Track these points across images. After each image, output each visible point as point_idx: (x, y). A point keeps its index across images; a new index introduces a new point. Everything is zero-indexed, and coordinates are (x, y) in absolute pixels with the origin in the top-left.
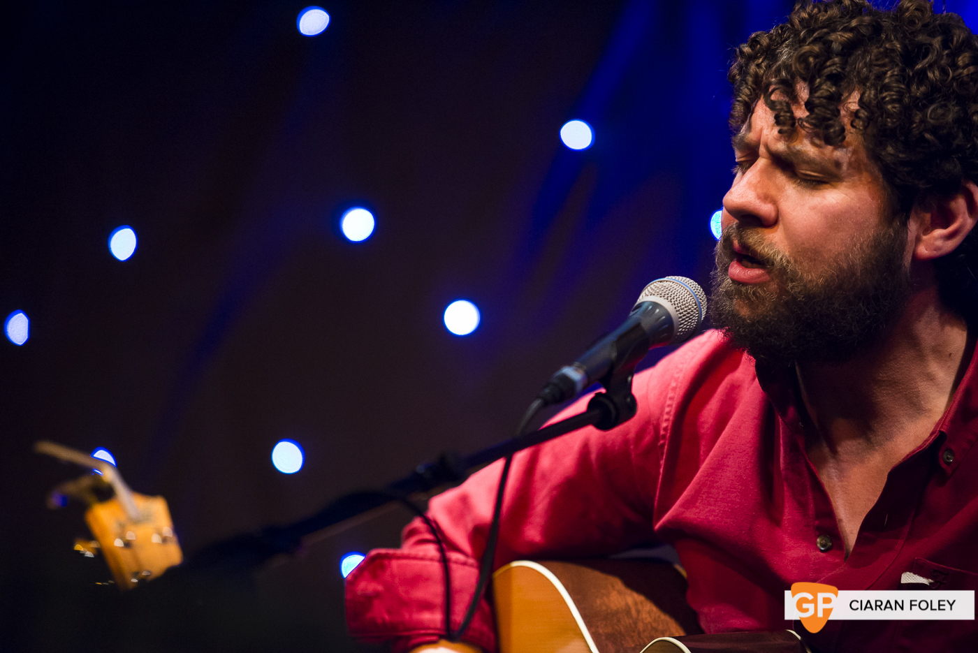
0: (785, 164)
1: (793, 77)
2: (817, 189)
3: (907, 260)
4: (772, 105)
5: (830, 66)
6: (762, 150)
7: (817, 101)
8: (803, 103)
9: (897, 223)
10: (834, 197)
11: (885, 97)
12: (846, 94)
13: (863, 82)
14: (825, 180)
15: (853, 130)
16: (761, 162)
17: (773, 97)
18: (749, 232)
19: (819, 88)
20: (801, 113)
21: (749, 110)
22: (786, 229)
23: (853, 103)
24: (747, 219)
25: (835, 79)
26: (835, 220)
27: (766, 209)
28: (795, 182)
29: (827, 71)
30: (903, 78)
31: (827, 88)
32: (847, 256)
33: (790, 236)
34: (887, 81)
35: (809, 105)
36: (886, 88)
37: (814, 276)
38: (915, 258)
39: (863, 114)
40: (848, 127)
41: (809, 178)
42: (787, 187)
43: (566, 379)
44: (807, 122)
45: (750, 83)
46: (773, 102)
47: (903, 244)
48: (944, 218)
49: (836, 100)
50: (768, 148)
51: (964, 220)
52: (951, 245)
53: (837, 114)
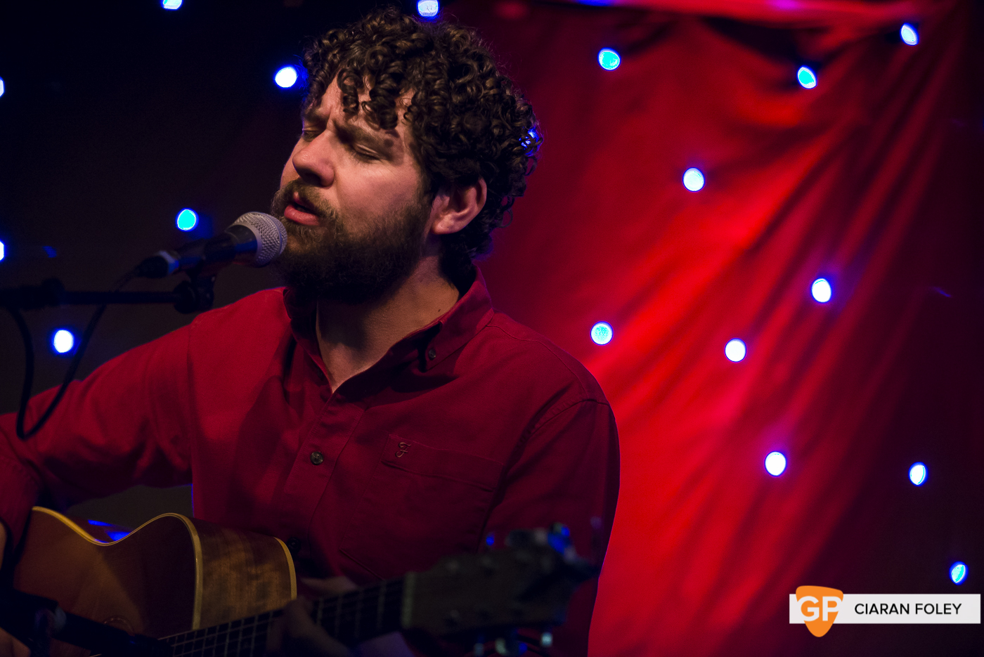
0: (346, 137)
1: (363, 68)
2: (369, 163)
3: (427, 231)
4: (342, 86)
5: (394, 66)
6: (330, 124)
7: (380, 92)
8: (368, 92)
9: (426, 199)
10: (380, 172)
11: (434, 100)
12: (403, 91)
13: (417, 84)
14: (377, 156)
15: (404, 121)
16: (328, 134)
17: (346, 82)
18: (308, 187)
19: (383, 82)
20: (364, 98)
21: (323, 88)
22: (338, 190)
23: (407, 99)
24: (311, 177)
25: (397, 78)
26: (380, 188)
27: (326, 172)
28: (352, 155)
29: (392, 70)
30: (447, 88)
31: (388, 83)
32: (384, 220)
33: (341, 195)
34: (436, 87)
35: (373, 94)
36: (434, 92)
37: (355, 229)
38: (432, 231)
39: (415, 109)
40: (401, 118)
41: (364, 153)
42: (344, 157)
44: (369, 106)
45: (326, 68)
46: (345, 85)
47: (426, 217)
48: (458, 204)
49: (395, 93)
50: (335, 122)
51: (473, 208)
52: (459, 226)
53: (393, 105)
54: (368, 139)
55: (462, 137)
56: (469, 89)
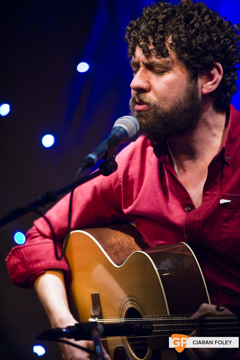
0: (150, 67)
1: (147, 35)
2: (163, 75)
3: (200, 95)
4: (141, 47)
5: (159, 28)
6: (141, 64)
7: (157, 42)
8: (152, 44)
9: (193, 82)
10: (169, 77)
11: (181, 36)
12: (167, 38)
13: (172, 32)
14: (165, 71)
15: (171, 50)
16: (141, 69)
17: (141, 44)
18: (141, 94)
19: (157, 37)
20: (151, 47)
21: (134, 50)
22: (154, 92)
23: (170, 40)
24: (141, 91)
25: (162, 33)
26: (171, 85)
27: (146, 86)
28: (155, 74)
29: (159, 30)
30: (186, 28)
31: (160, 36)
32: (178, 97)
33: (156, 94)
34: (180, 30)
35: (154, 44)
36: (180, 33)
37: (166, 107)
38: (203, 95)
39: (174, 44)
40: (169, 49)
41: (159, 71)
42: (152, 76)
43: (90, 159)
44: (154, 50)
45: (132, 40)
46: (141, 45)
47: (197, 89)
48: (211, 77)
49: (163, 40)
50: (143, 62)
51: (218, 77)
52: (215, 87)
53: (164, 45)
54: (158, 65)
55: (199, 48)
56: (195, 25)
